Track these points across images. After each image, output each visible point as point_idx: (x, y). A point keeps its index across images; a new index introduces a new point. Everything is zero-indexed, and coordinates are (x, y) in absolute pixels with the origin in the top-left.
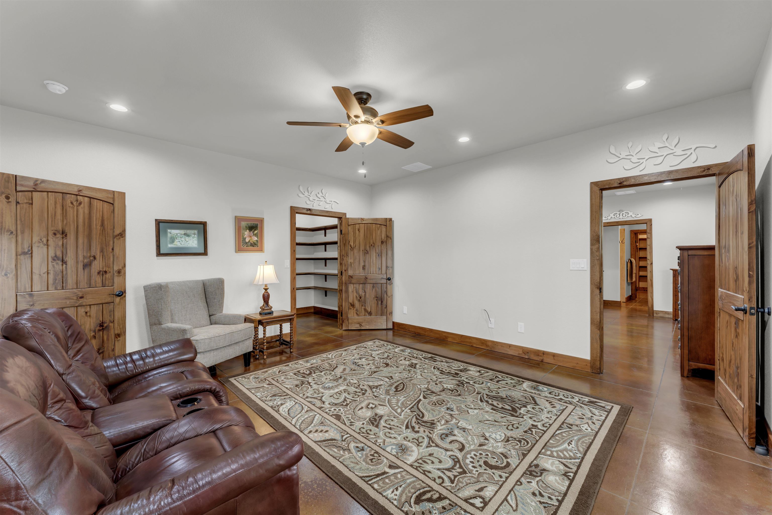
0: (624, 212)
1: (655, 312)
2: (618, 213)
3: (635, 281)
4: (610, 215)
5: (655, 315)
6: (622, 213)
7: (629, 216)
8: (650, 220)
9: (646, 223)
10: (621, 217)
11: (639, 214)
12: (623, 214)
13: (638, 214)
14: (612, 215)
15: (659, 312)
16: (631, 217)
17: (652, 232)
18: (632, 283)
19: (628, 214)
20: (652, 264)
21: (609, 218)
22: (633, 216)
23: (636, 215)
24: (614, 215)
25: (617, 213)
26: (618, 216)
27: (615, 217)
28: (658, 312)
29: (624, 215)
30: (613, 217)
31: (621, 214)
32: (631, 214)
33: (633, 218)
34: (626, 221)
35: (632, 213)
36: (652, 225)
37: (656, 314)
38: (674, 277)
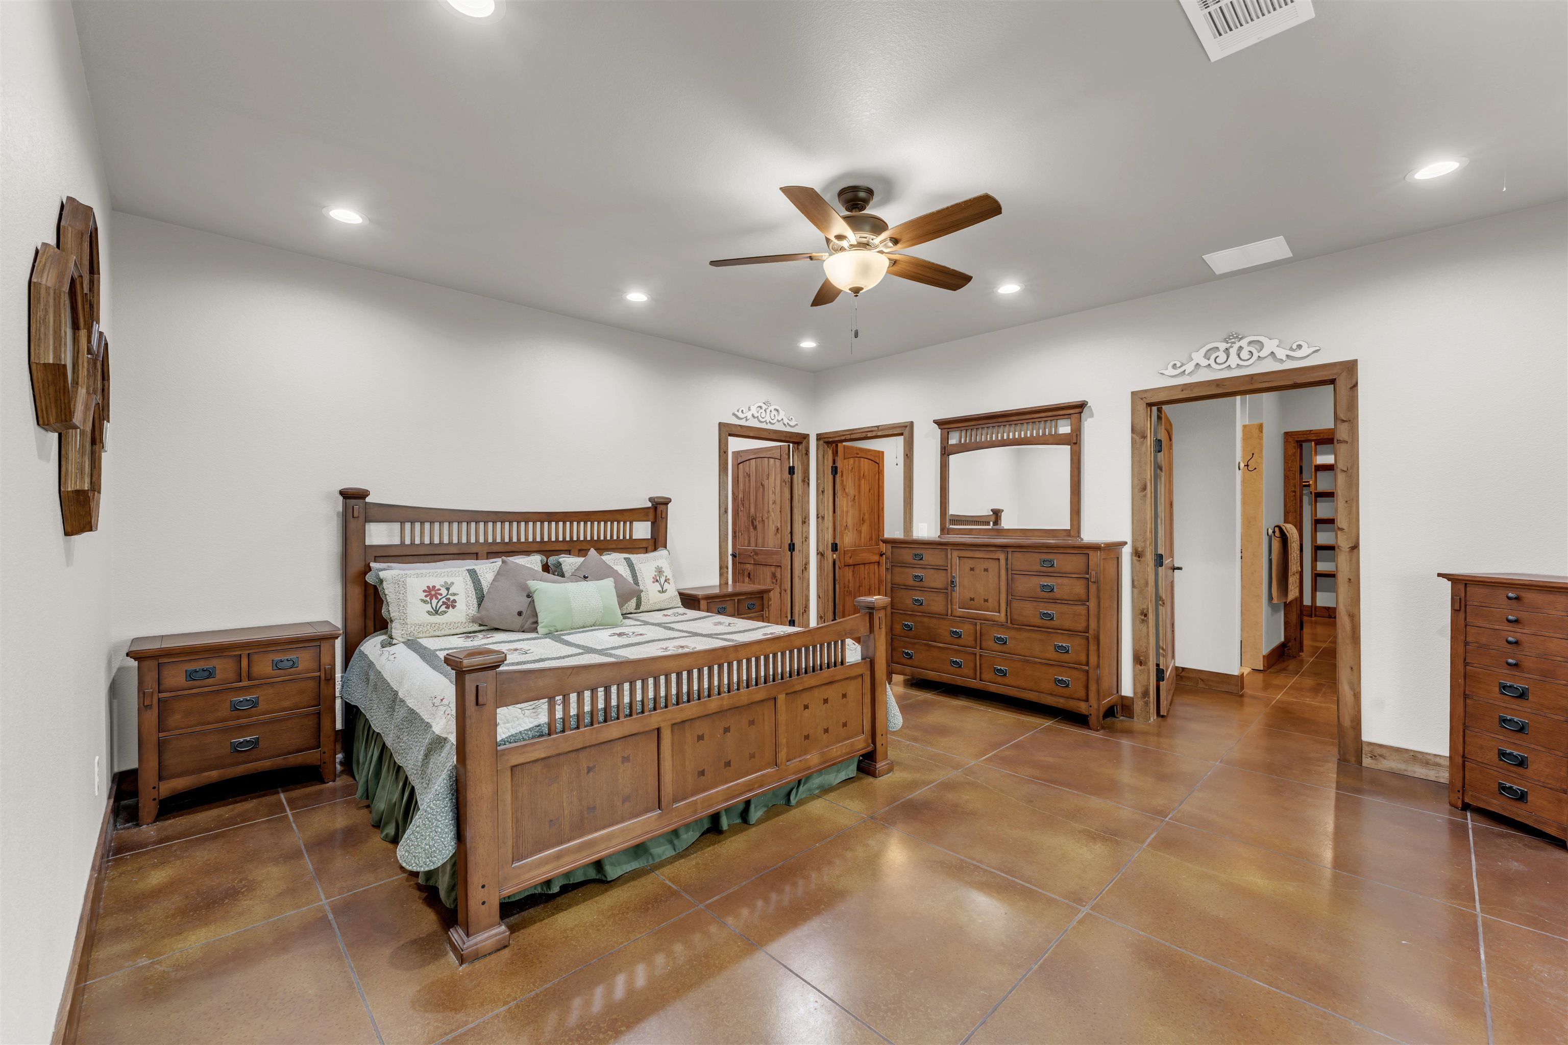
0: (1244, 343)
1: (1365, 749)
2: (1223, 346)
3: (1296, 599)
4: (1194, 355)
5: (1367, 761)
6: (1236, 346)
7: (1262, 354)
8: (1351, 367)
9: (1332, 382)
10: (1234, 361)
11: (1304, 345)
12: (1241, 348)
13: (1300, 347)
14: (1198, 357)
15: (1384, 751)
16: (1270, 359)
17: (1356, 417)
18: (1287, 606)
19: (1261, 345)
20: (1355, 547)
21: (1189, 367)
22: (1281, 354)
23: (1291, 349)
24: (1207, 356)
25: (1217, 349)
26: (1222, 357)
27: (1212, 362)
28: (1379, 751)
29: (1245, 354)
30: (1204, 362)
31: (1233, 352)
32: (1270, 345)
33: (1281, 361)
34: (1252, 377)
35: (1276, 342)
36: (1356, 385)
37: (1373, 757)
38: (1455, 611)
